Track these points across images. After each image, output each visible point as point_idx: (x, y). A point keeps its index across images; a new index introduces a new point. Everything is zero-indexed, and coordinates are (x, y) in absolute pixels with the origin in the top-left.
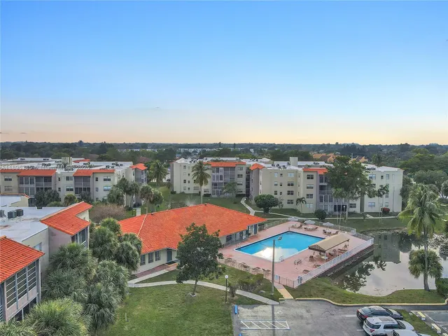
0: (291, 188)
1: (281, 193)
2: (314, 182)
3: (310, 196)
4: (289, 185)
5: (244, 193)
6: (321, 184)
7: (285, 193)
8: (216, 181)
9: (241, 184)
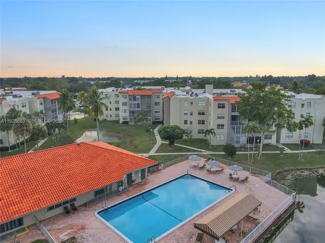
0: (201, 118)
1: (191, 123)
2: (226, 112)
3: (221, 126)
4: (199, 114)
5: (161, 120)
6: (234, 114)
7: (195, 122)
8: (133, 109)
9: (159, 112)
